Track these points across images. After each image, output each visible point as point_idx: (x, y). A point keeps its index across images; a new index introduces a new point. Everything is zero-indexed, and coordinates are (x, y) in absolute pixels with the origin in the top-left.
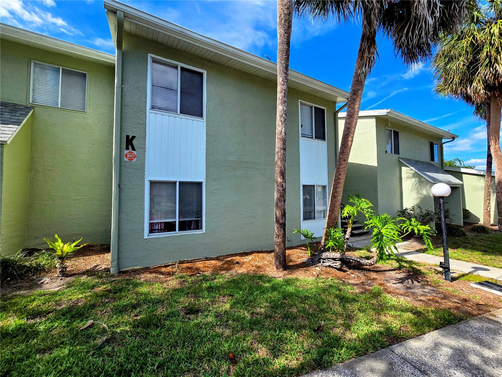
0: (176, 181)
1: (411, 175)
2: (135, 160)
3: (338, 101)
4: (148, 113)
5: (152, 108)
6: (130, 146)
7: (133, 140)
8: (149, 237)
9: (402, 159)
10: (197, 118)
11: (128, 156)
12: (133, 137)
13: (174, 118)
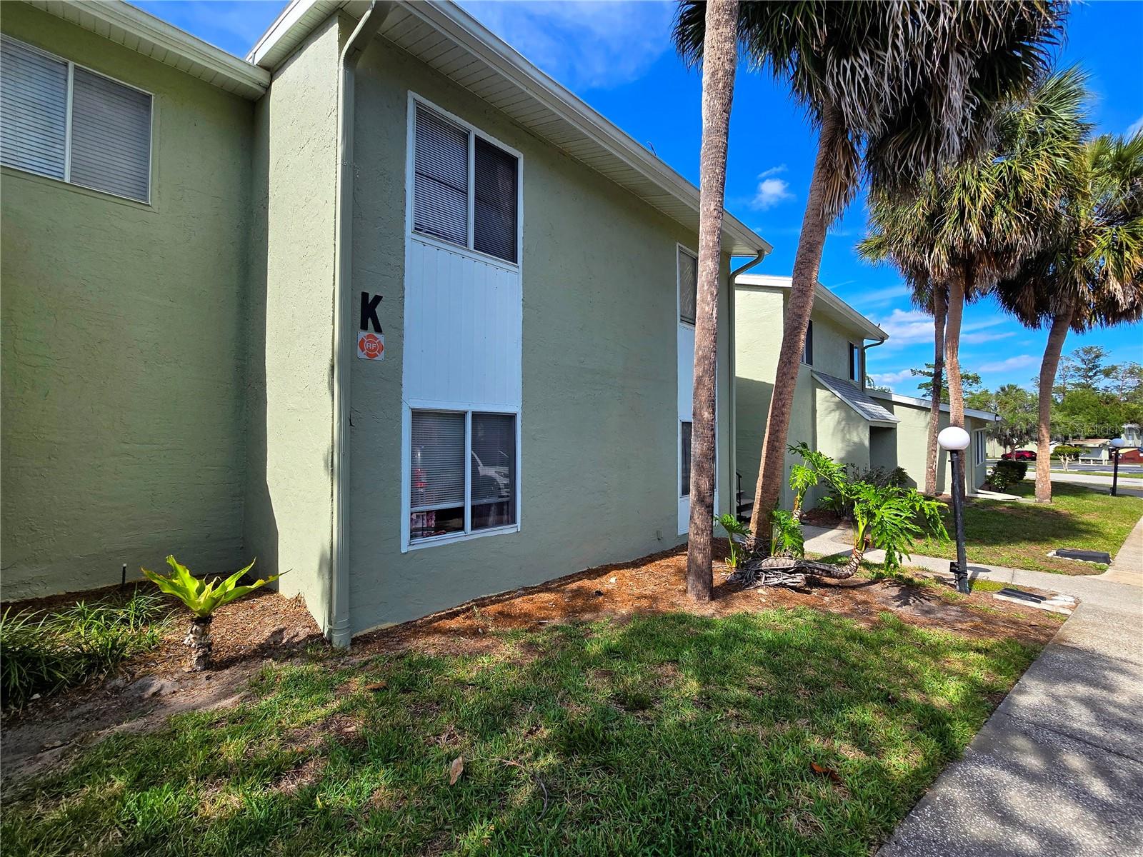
0: (466, 412)
1: (833, 406)
2: (381, 357)
3: (734, 252)
4: (408, 242)
5: (416, 229)
6: (370, 321)
7: (375, 307)
8: (411, 548)
9: (817, 374)
10: (506, 263)
11: (367, 345)
12: (378, 299)
13: (460, 257)
